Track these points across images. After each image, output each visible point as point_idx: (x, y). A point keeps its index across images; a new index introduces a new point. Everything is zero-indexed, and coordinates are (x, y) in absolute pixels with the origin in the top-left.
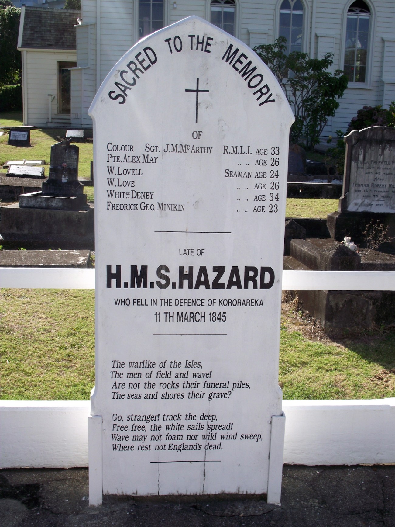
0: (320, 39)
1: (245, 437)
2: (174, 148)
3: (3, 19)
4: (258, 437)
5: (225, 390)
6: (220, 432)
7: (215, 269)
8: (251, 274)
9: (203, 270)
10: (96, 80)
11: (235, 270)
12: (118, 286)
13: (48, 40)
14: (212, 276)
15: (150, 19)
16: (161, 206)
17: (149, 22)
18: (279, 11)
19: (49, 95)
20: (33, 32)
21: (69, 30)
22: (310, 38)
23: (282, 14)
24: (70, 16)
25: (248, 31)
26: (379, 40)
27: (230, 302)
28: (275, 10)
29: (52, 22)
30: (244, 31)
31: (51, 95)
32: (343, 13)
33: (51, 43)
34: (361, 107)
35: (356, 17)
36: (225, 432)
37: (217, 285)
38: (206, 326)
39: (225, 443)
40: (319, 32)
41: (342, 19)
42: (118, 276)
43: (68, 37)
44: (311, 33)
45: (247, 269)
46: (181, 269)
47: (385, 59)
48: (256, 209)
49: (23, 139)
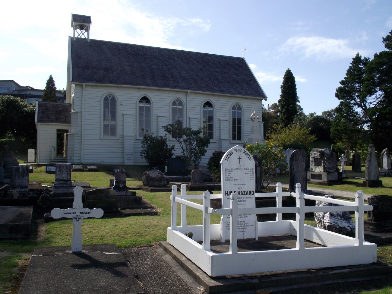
0: (191, 119)
1: (251, 226)
2: (236, 169)
3: (3, 102)
4: (253, 226)
5: (246, 216)
6: (246, 225)
7: (244, 191)
8: (250, 192)
9: (242, 191)
10: (81, 139)
11: (247, 191)
12: (227, 195)
13: (52, 118)
14: (243, 193)
15: (109, 109)
16: (234, 179)
17: (109, 111)
18: (171, 106)
19: (52, 147)
20: (43, 114)
21: (63, 113)
22: (187, 119)
23: (173, 108)
24: (62, 106)
25: (157, 116)
26: (218, 120)
27: (247, 198)
28: (169, 106)
29: (53, 109)
30: (155, 116)
31: (54, 147)
32: (201, 107)
33: (54, 120)
34: (214, 151)
35: (207, 109)
36: (247, 225)
37: (244, 195)
38: (243, 203)
39: (247, 227)
40: (191, 116)
41: (200, 110)
42: (227, 193)
43: (63, 117)
44: (187, 116)
45: (249, 191)
46: (238, 191)
47: (221, 128)
48: (250, 180)
49: (54, 170)
